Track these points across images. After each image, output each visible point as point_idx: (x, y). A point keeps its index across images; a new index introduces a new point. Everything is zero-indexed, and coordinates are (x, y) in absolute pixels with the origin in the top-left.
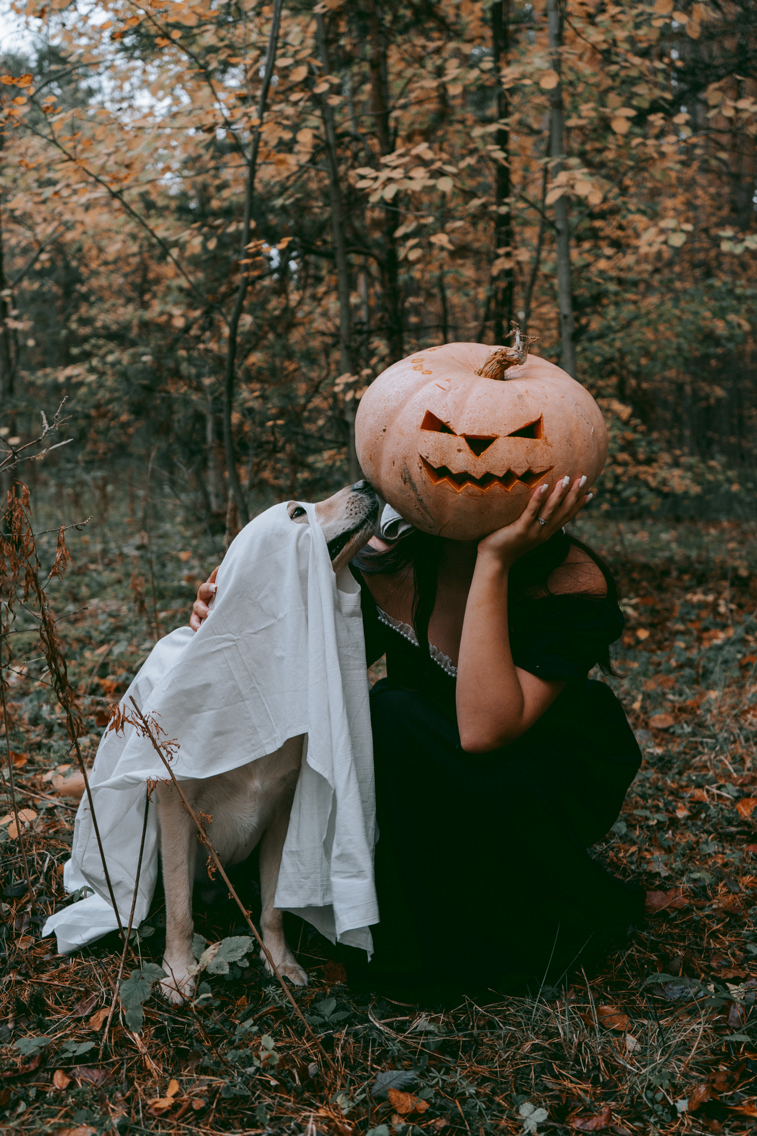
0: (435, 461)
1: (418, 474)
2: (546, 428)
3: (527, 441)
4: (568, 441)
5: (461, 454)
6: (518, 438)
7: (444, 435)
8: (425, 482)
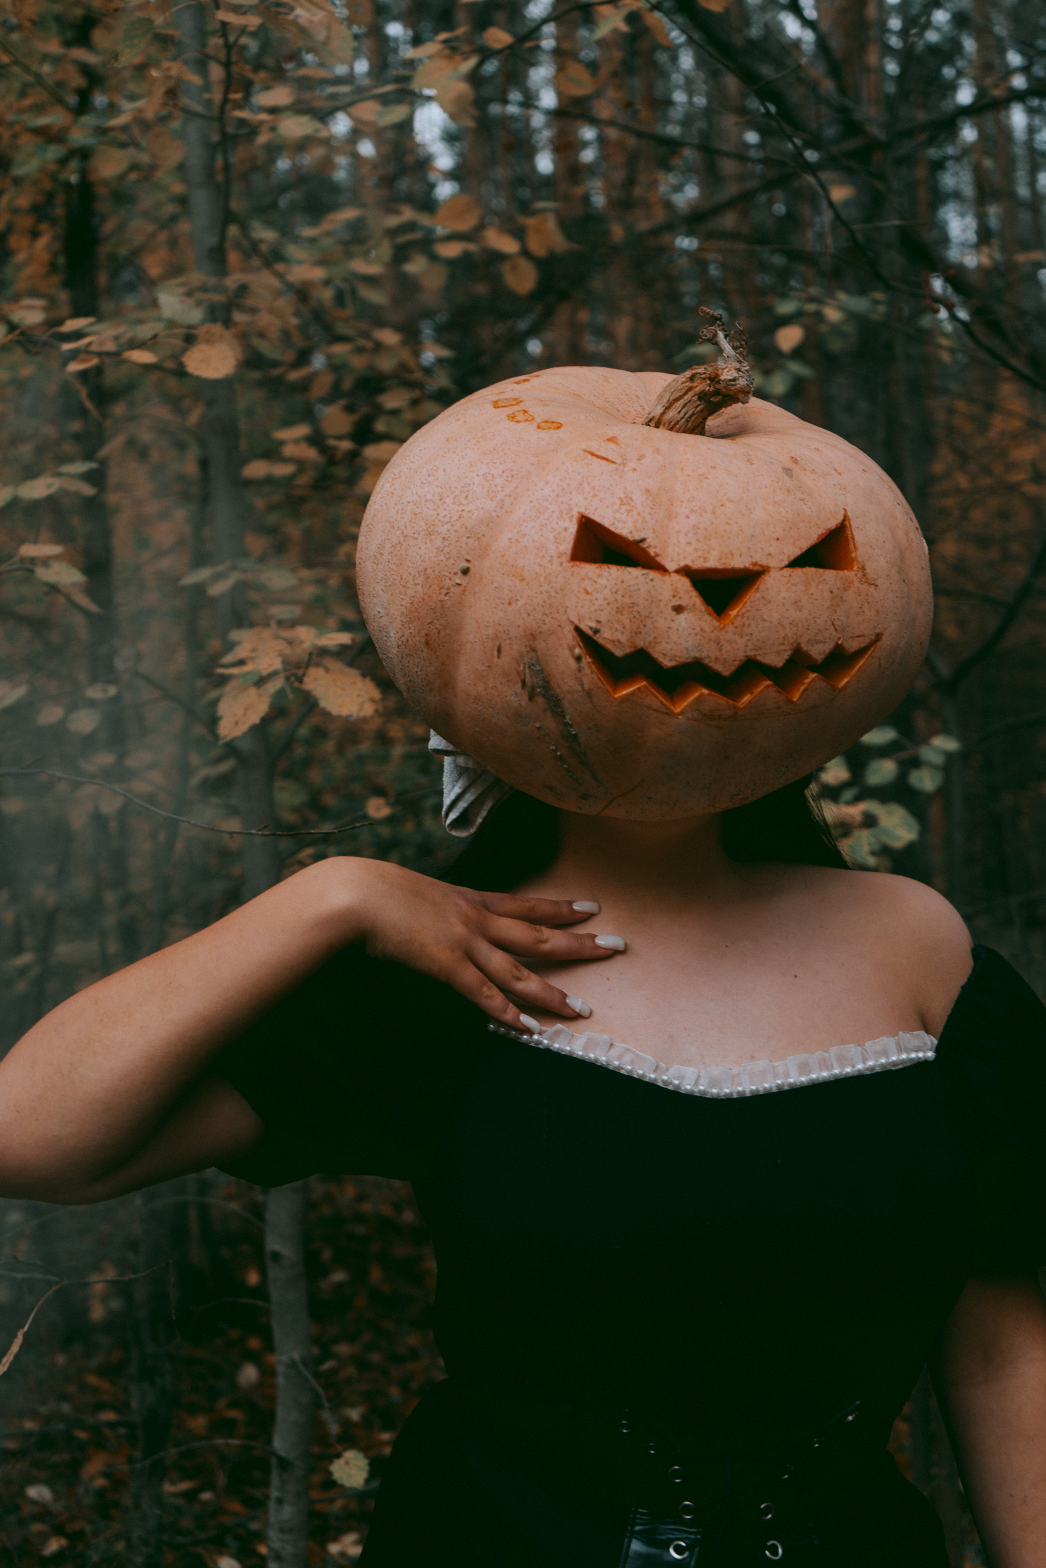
0: (617, 638)
1: (572, 671)
2: (859, 541)
5: (682, 618)
6: (811, 571)
7: (636, 572)
8: (589, 694)
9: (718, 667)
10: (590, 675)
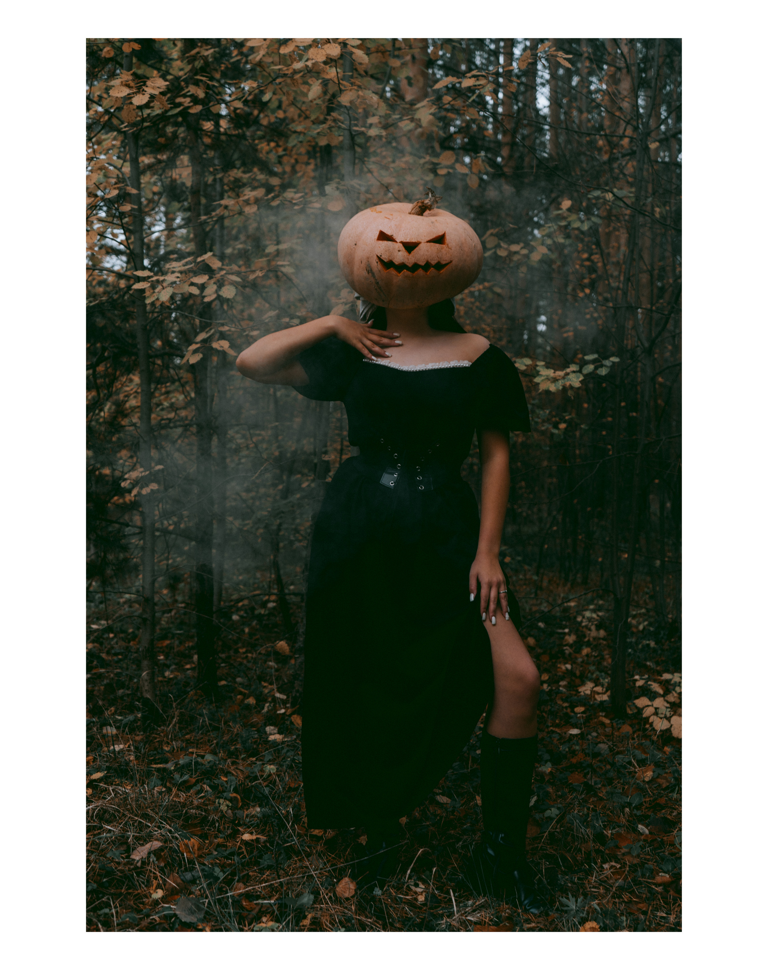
0: (385, 258)
1: (376, 266)
2: (448, 238)
3: (437, 245)
4: (460, 247)
5: (400, 253)
6: (432, 244)
7: (390, 242)
8: (380, 271)
9: (408, 264)
10: (380, 266)
